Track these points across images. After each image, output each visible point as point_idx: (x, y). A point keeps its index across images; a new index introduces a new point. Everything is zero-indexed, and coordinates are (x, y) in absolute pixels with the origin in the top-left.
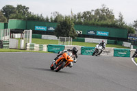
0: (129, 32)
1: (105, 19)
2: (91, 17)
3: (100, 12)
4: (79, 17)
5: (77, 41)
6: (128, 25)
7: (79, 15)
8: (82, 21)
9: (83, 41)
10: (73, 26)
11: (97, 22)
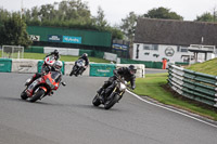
0: (114, 37)
1: (75, 17)
2: (53, 14)
3: (68, 5)
4: (35, 13)
5: (32, 51)
6: (111, 26)
7: (35, 10)
8: (40, 19)
9: (42, 52)
10: (24, 29)
11: (62, 22)
